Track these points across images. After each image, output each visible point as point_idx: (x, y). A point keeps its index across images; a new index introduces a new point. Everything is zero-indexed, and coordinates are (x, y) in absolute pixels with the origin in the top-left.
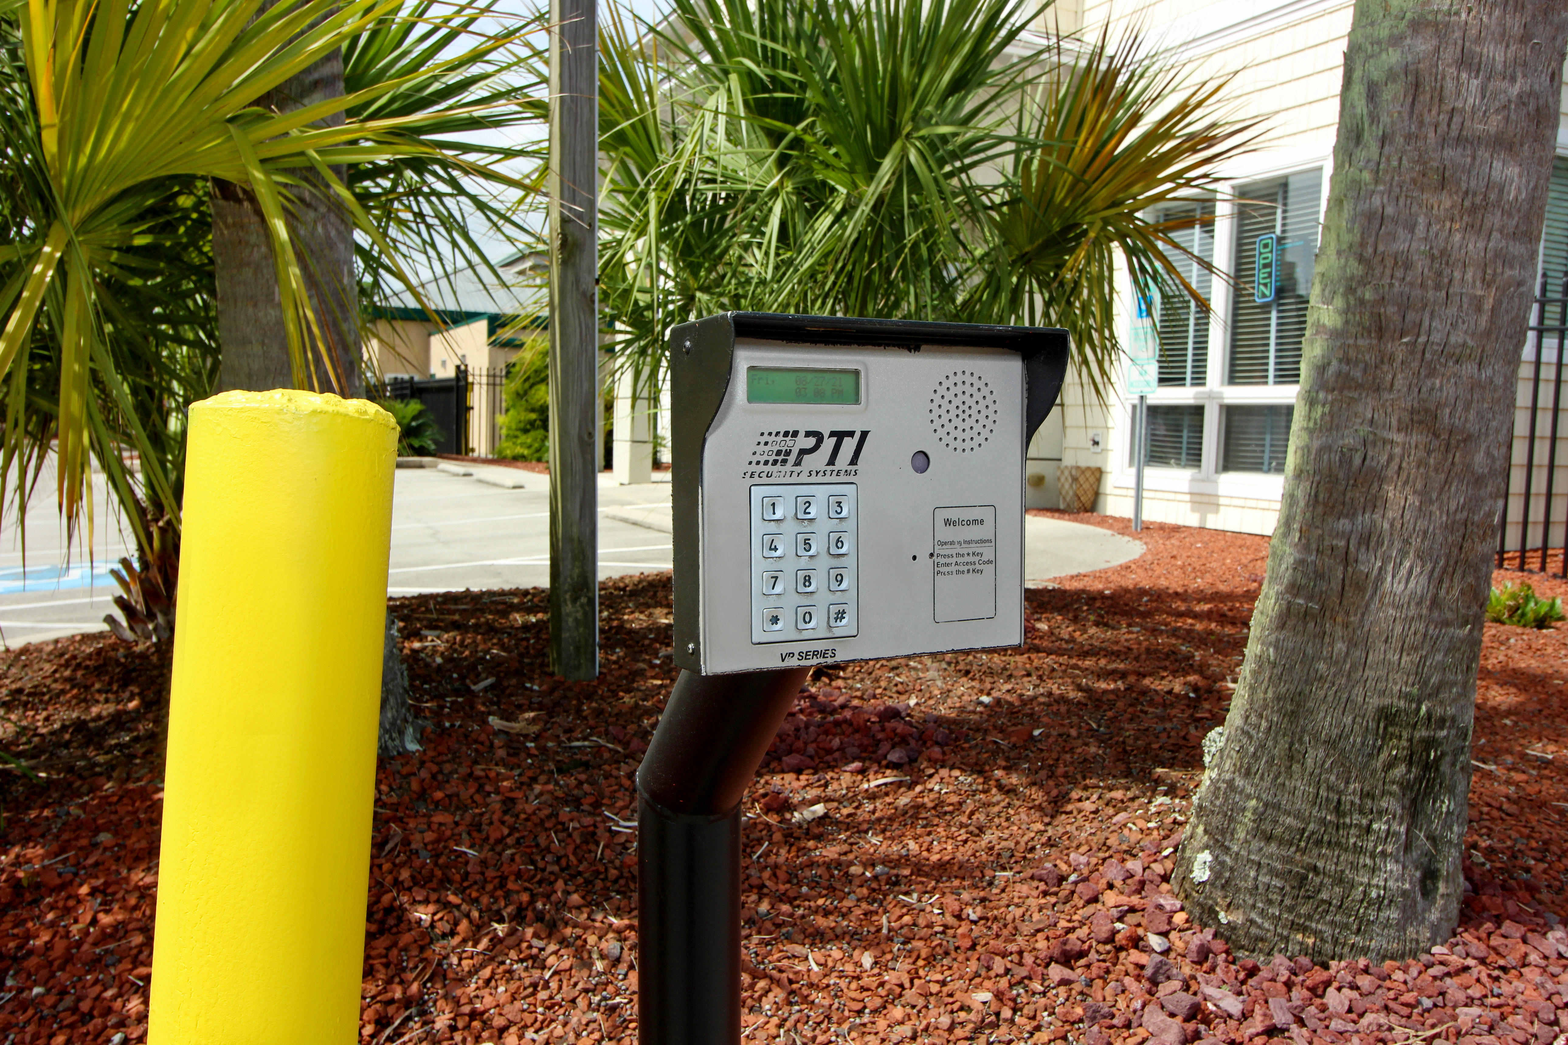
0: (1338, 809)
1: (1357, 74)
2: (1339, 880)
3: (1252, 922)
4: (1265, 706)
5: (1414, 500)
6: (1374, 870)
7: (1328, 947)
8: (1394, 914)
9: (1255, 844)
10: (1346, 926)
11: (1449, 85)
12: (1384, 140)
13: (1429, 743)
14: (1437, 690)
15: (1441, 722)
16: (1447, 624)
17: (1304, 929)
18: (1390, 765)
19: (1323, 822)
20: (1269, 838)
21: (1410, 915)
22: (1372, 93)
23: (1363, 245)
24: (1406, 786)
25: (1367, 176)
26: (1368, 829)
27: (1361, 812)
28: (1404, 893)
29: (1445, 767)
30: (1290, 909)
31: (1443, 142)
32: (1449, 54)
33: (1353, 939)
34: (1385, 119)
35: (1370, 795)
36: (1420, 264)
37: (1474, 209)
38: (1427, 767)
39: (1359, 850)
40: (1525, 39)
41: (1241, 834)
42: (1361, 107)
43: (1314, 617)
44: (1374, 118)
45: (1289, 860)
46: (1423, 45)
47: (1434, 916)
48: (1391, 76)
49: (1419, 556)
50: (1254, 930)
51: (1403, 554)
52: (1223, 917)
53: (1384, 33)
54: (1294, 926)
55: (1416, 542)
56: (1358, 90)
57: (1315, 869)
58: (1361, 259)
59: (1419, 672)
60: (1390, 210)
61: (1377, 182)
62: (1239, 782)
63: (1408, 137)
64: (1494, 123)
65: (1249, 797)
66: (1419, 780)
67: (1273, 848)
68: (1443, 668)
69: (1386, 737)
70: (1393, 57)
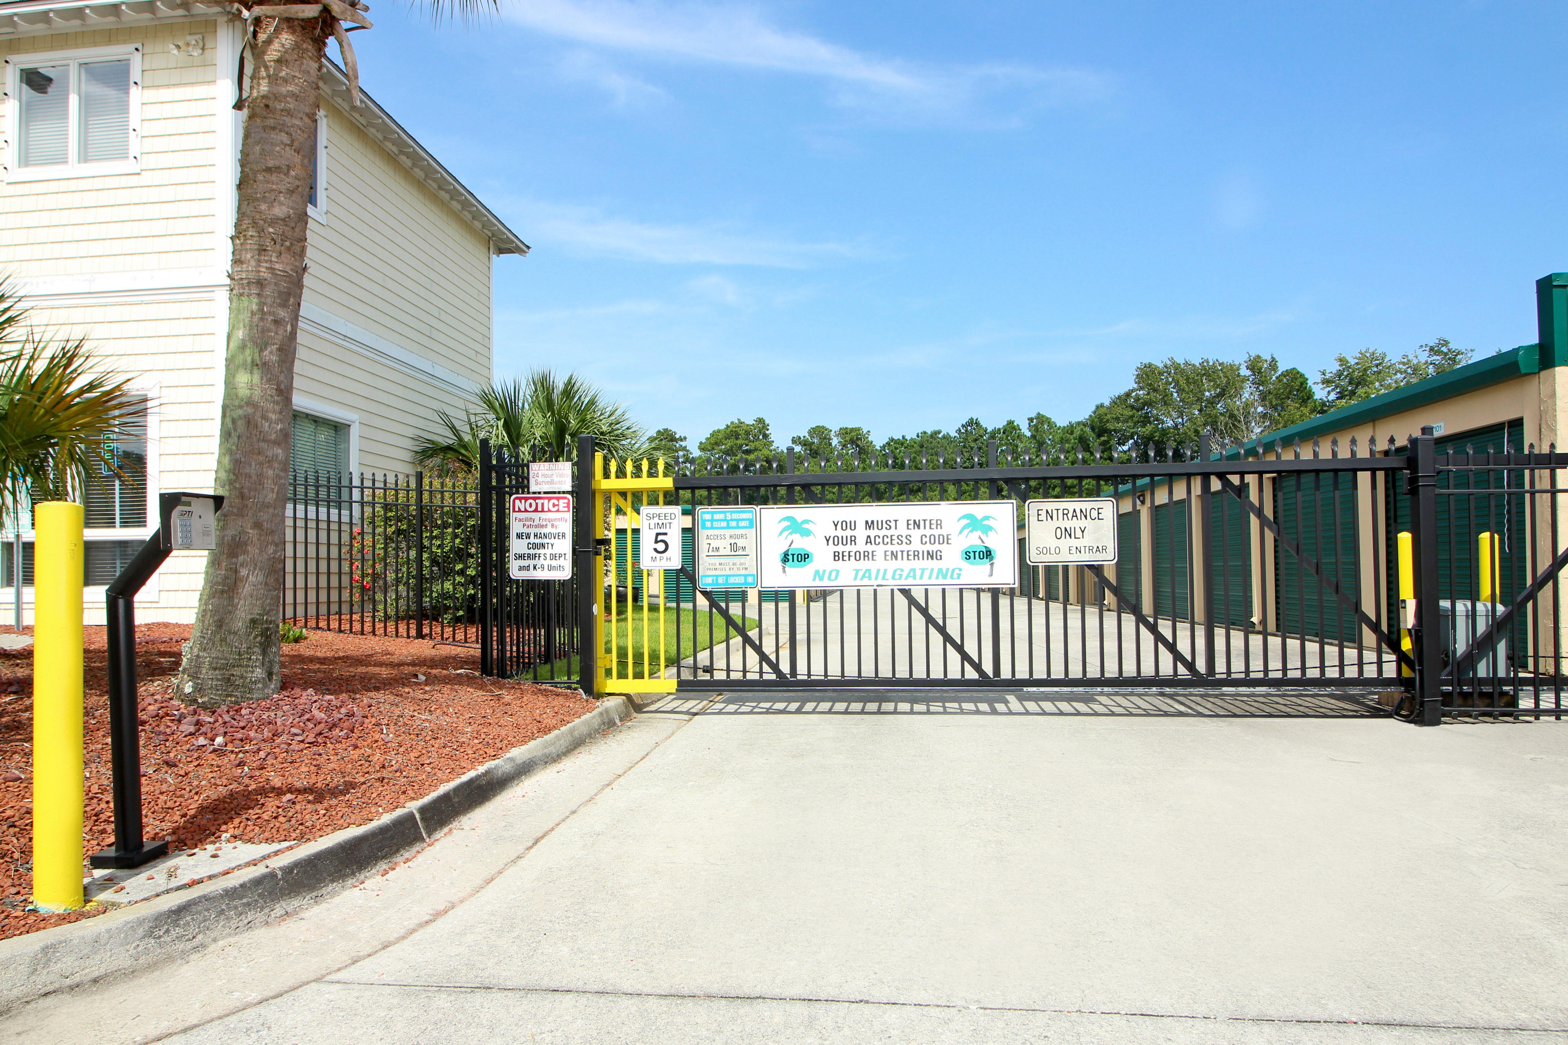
0: (240, 654)
1: (228, 414)
2: (242, 677)
3: (212, 698)
4: (209, 625)
5: (257, 551)
6: (253, 672)
7: (240, 700)
8: (260, 685)
9: (210, 673)
10: (245, 692)
11: (259, 424)
12: (239, 437)
13: (268, 629)
14: (269, 612)
15: (271, 622)
16: (270, 590)
17: (231, 696)
18: (255, 638)
19: (234, 659)
20: (215, 669)
21: (266, 686)
22: (234, 421)
23: (234, 469)
24: (261, 644)
25: (234, 448)
26: (250, 659)
27: (247, 653)
28: (263, 678)
29: (273, 637)
30: (225, 691)
31: (259, 440)
32: (258, 414)
33: (248, 695)
34: (239, 430)
35: (250, 648)
36: (254, 477)
37: (269, 461)
38: (268, 637)
39: (247, 666)
40: (281, 413)
41: (204, 671)
42: (230, 425)
43: (226, 592)
44: (235, 430)
45: (224, 674)
46: (250, 410)
47: (272, 686)
48: (240, 417)
49: (261, 569)
50: (213, 701)
51: (255, 569)
52: (200, 701)
53: (237, 404)
54: (228, 696)
55: (259, 564)
56: (228, 420)
57: (233, 675)
58: (234, 474)
59: (263, 606)
60: (243, 459)
61: (238, 450)
62: (201, 654)
63: (247, 437)
64: (273, 437)
65: (206, 658)
66: (265, 641)
67: (217, 672)
68: (270, 604)
69: (254, 628)
70: (240, 412)
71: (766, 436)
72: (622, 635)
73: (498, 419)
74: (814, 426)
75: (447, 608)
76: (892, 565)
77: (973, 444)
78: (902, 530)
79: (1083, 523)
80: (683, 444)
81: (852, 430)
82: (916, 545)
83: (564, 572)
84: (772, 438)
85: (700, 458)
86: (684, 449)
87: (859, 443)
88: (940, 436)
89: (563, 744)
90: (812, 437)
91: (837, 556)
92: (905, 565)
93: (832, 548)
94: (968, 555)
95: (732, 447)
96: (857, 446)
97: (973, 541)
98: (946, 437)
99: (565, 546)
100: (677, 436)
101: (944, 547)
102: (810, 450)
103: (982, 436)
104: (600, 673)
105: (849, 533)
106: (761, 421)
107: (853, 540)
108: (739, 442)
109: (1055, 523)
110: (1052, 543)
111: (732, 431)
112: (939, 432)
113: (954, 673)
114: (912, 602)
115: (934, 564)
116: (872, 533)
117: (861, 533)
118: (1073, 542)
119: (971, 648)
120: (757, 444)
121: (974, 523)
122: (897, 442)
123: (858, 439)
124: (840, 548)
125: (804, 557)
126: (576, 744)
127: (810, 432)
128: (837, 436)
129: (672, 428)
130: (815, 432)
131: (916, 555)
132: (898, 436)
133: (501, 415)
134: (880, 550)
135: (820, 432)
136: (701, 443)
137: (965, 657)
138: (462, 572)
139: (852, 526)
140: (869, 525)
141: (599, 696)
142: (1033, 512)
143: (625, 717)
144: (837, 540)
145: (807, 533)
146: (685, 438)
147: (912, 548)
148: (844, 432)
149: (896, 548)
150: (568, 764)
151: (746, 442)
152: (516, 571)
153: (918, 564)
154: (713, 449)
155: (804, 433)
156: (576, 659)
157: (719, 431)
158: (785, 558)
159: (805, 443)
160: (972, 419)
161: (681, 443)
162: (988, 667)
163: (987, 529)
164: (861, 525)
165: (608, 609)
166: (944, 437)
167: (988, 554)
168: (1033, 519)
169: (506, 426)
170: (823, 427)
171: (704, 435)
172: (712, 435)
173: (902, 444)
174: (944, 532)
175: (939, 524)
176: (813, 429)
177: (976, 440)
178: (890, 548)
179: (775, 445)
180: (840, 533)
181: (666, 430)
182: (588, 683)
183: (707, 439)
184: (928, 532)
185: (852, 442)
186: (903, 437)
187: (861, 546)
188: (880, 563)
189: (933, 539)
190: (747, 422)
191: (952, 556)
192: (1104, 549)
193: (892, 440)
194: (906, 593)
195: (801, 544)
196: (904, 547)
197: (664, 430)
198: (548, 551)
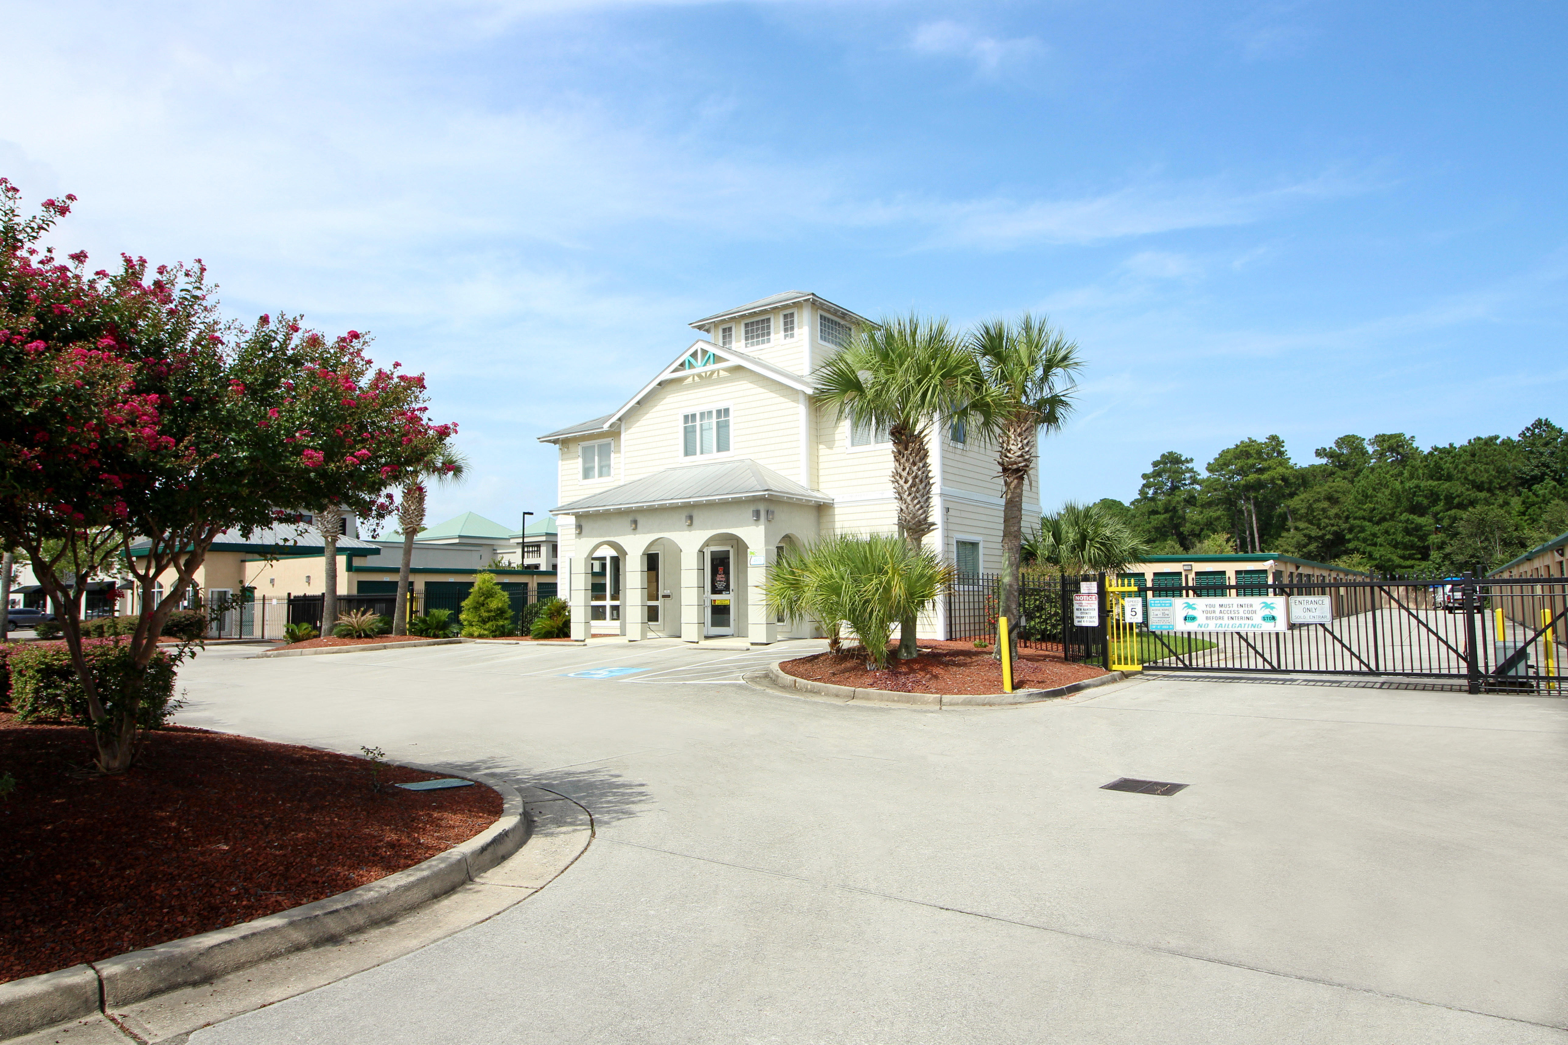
71: (1281, 454)
72: (1119, 648)
73: (1049, 532)
74: (1341, 436)
75: (1033, 634)
76: (1231, 622)
77: (1542, 450)
78: (1235, 608)
79: (1316, 606)
80: (1190, 465)
81: (1391, 437)
82: (1241, 614)
83: (1095, 623)
84: (1289, 454)
85: (1208, 479)
86: (1191, 470)
87: (1400, 450)
88: (1498, 442)
89: (1099, 682)
90: (1340, 448)
91: (1207, 618)
92: (1237, 622)
93: (1205, 615)
94: (1264, 619)
95: (1242, 467)
96: (1398, 453)
97: (1267, 612)
98: (1508, 443)
99: (1095, 613)
100: (1183, 459)
101: (1254, 615)
102: (1339, 462)
103: (1555, 439)
104: (1111, 662)
105: (1212, 609)
106: (1274, 438)
107: (1214, 612)
108: (1251, 461)
109: (1303, 606)
110: (1302, 614)
111: (1241, 451)
112: (1497, 437)
113: (1260, 667)
114: (1241, 637)
115: (1250, 622)
116: (1222, 609)
117: (1218, 609)
118: (1312, 614)
119: (1267, 656)
120: (1271, 462)
121: (1266, 606)
122: (1443, 451)
123: (1398, 446)
124: (1209, 615)
125: (1193, 619)
126: (1103, 683)
127: (1337, 443)
128: (1372, 444)
129: (1177, 450)
130: (1343, 443)
131: (1242, 618)
132: (1443, 444)
133: (1051, 529)
134: (1226, 616)
135: (1350, 442)
136: (1209, 464)
137: (1265, 660)
138: (1040, 617)
139: (1214, 606)
140: (1221, 606)
141: (1111, 671)
142: (1293, 601)
143: (1121, 679)
144: (1207, 612)
145: (1195, 609)
146: (1192, 460)
147: (1240, 615)
148: (1381, 439)
149: (1232, 615)
150: (1101, 688)
151: (1258, 461)
152: (1076, 623)
153: (1243, 622)
154: (1222, 469)
155: (1329, 444)
156: (1101, 658)
157: (1228, 451)
158: (1185, 619)
159: (1331, 455)
160: (1540, 421)
161: (1188, 465)
162: (1275, 664)
163: (1272, 608)
164: (1217, 606)
165: (1113, 638)
166: (1503, 443)
167: (1273, 618)
168: (1293, 604)
169: (1053, 535)
170: (1353, 436)
171: (1212, 456)
172: (1221, 455)
173: (1449, 453)
174: (1254, 609)
175: (1251, 606)
176: (1341, 439)
177: (1546, 444)
178: (1230, 615)
179: (1292, 462)
180: (1208, 609)
181: (1171, 453)
182: (1106, 665)
183: (1216, 459)
184: (1246, 609)
185: (1392, 449)
186: (1451, 445)
187: (1218, 614)
188: (1226, 621)
189: (1249, 612)
190: (1259, 441)
191: (1257, 619)
192: (1326, 617)
193: (1436, 449)
194: (1238, 633)
195: (1191, 613)
196: (1236, 615)
197: (1169, 453)
198: (1089, 615)
